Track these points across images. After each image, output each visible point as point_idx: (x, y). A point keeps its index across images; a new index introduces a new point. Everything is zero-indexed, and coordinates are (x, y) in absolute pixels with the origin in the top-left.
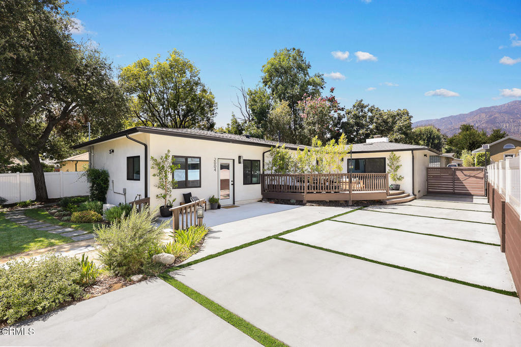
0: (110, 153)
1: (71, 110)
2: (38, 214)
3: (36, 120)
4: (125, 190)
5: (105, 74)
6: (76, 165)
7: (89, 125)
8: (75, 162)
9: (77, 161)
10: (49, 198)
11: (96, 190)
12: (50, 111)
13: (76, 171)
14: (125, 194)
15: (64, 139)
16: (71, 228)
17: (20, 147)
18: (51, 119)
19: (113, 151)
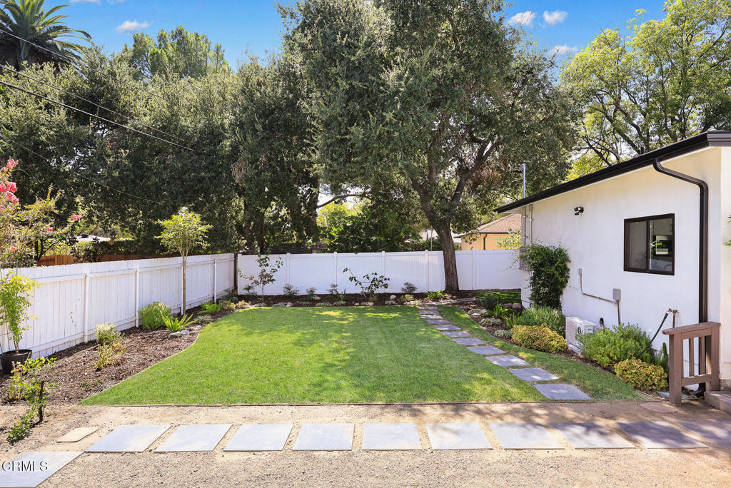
0: (577, 214)
1: (488, 154)
2: (457, 316)
3: (444, 176)
4: (617, 293)
5: (545, 77)
6: (484, 239)
7: (524, 168)
8: (483, 235)
9: (486, 233)
10: (460, 289)
11: (544, 285)
12: (461, 160)
13: (484, 249)
14: (618, 302)
15: (476, 200)
16: (518, 356)
17: (432, 214)
18: (462, 171)
19: (582, 210)
